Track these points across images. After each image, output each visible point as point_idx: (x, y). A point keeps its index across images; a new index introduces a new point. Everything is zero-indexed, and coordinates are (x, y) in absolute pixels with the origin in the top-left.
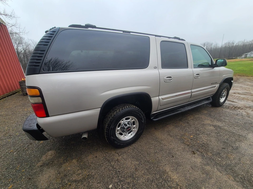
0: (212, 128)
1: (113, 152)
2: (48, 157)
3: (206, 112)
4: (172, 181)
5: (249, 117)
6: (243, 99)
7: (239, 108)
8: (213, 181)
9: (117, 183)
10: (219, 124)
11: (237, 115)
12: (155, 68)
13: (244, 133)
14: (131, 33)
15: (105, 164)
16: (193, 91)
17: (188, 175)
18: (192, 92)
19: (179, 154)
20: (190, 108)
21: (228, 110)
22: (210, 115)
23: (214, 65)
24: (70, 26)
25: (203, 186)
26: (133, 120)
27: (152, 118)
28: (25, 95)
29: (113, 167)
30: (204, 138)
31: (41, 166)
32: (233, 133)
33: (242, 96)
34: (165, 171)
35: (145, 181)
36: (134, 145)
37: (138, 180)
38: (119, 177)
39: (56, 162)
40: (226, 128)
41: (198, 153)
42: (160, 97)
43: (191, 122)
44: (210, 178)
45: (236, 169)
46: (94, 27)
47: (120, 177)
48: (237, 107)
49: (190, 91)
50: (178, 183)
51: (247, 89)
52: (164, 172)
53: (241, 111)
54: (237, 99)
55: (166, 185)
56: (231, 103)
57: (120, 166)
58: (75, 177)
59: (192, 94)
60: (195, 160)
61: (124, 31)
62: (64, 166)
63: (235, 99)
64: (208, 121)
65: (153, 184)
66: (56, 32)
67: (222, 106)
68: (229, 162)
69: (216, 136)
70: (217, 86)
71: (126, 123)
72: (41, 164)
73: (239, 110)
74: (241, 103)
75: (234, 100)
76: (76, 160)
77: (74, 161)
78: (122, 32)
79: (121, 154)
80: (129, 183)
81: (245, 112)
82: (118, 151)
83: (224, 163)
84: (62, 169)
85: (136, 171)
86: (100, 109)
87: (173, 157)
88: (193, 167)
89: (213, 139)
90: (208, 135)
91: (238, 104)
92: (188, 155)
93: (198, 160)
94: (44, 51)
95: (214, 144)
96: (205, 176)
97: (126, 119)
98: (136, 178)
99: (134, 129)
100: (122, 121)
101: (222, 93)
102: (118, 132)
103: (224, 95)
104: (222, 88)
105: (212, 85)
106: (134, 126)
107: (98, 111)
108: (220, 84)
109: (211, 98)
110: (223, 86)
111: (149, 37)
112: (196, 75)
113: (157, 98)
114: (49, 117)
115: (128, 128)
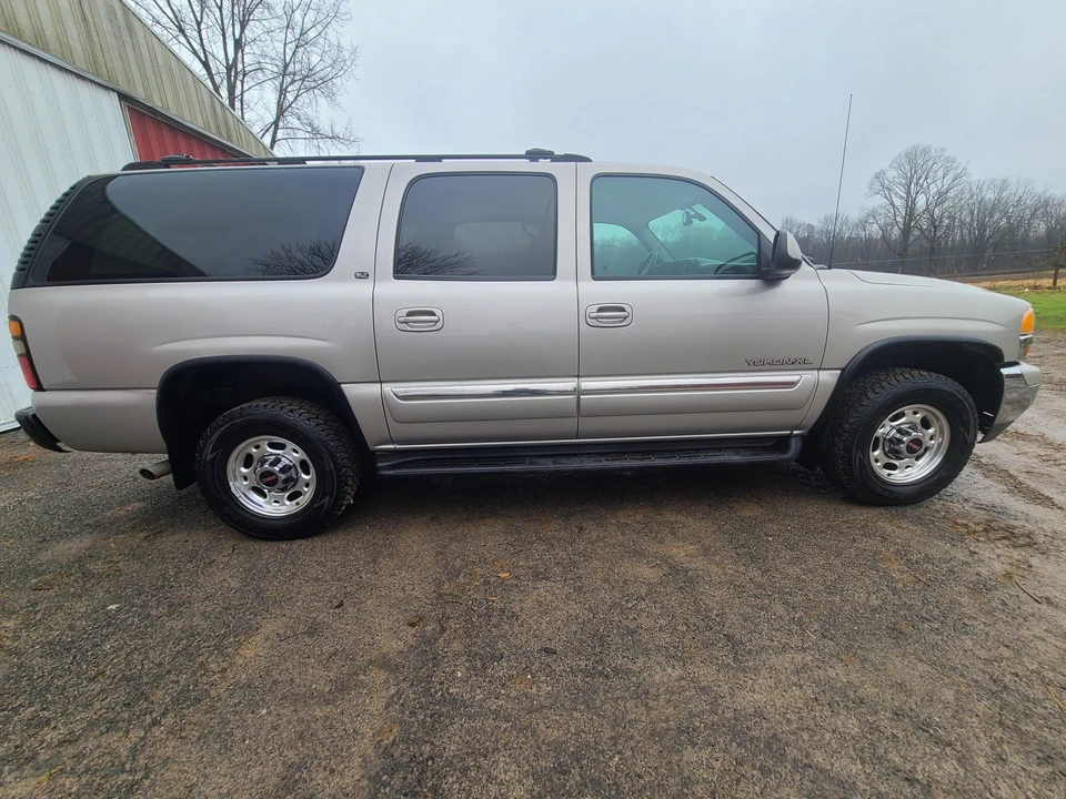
0: (650, 574)
2: (118, 513)
4: (229, 657)
9: (133, 606)
14: (309, 163)
16: (587, 384)
17: (287, 665)
18: (578, 392)
19: (370, 607)
24: (124, 169)
26: (297, 455)
39: (114, 526)
42: (387, 388)
48: (1008, 529)
49: (568, 382)
58: (96, 566)
59: (579, 398)
60: (384, 641)
70: (813, 377)
71: (268, 458)
72: (92, 522)
76: (148, 534)
77: (142, 535)
80: (147, 616)
84: (102, 543)
86: (156, 391)
92: (387, 622)
97: (272, 445)
99: (306, 490)
100: (254, 450)
101: (899, 431)
102: (245, 483)
103: (905, 439)
104: (875, 398)
105: (753, 367)
106: (304, 476)
107: (148, 398)
108: (843, 370)
109: (795, 446)
110: (884, 384)
111: (362, 169)
112: (600, 310)
113: (374, 389)
114: (44, 390)
115: (269, 473)
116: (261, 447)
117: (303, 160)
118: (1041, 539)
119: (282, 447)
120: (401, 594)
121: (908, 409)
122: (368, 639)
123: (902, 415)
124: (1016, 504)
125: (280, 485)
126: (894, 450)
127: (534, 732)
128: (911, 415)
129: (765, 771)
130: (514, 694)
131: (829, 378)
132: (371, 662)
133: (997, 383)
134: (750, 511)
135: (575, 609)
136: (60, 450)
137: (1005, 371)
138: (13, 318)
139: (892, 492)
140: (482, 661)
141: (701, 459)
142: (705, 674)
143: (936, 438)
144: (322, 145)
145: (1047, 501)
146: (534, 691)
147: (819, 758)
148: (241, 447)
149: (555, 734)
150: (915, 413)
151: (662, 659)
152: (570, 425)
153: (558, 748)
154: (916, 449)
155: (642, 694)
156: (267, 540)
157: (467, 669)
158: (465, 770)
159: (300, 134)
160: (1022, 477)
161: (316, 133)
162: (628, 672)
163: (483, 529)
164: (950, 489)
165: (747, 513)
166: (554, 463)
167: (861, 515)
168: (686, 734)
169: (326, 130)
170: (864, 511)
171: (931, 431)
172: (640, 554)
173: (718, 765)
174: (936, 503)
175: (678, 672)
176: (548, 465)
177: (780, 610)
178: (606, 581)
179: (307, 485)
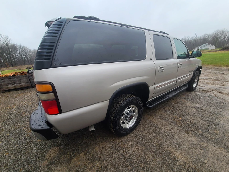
0: (193, 109)
1: (118, 141)
2: (52, 155)
3: (184, 96)
4: (180, 160)
5: (218, 98)
6: (208, 83)
7: (208, 91)
8: (211, 154)
10: (197, 105)
11: (208, 97)
12: (151, 59)
13: (219, 111)
15: (114, 153)
17: (190, 153)
18: (177, 80)
19: (177, 135)
20: (174, 94)
21: (200, 94)
22: (188, 98)
23: (191, 56)
24: (75, 17)
25: (205, 160)
26: (133, 109)
27: (147, 106)
28: (4, 93)
29: (123, 156)
30: (191, 119)
31: (48, 165)
32: (211, 112)
33: (206, 81)
34: (170, 151)
35: (157, 164)
37: (150, 164)
38: (131, 164)
39: (62, 159)
40: (204, 108)
41: (191, 132)
43: (176, 106)
44: (208, 152)
45: (224, 141)
46: (97, 19)
47: (133, 164)
48: (205, 90)
49: (175, 79)
50: (185, 161)
51: (207, 75)
52: (170, 153)
53: (210, 93)
54: (204, 84)
55: (176, 165)
56: (200, 87)
57: (129, 154)
59: (176, 82)
60: (191, 138)
63: (202, 83)
64: (189, 104)
65: (164, 165)
66: (64, 23)
67: (195, 90)
68: (217, 136)
69: (199, 116)
70: (192, 73)
71: (128, 112)
72: (47, 164)
73: (208, 93)
74: (207, 87)
75: (202, 85)
76: (84, 153)
77: (82, 155)
78: (121, 25)
79: (126, 142)
81: (213, 94)
82: (122, 139)
83: (214, 138)
84: (72, 165)
85: (145, 156)
86: (109, 100)
87: (172, 138)
88: (192, 145)
89: (198, 119)
90: (193, 115)
91: (205, 88)
92: (184, 135)
93: (193, 138)
94: (54, 43)
95: (201, 123)
96: (203, 151)
97: (128, 108)
99: (134, 117)
100: (125, 111)
105: (189, 73)
106: (134, 114)
107: (107, 103)
108: (194, 72)
109: (187, 84)
112: (180, 65)
113: (153, 87)
114: (62, 113)
141: (182, 89)
164: (197, 87)
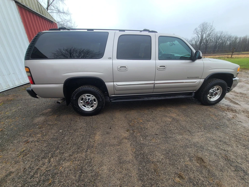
0: (169, 120)
2: (46, 111)
4: (94, 139)
7: (233, 110)
9: (65, 131)
10: (182, 118)
12: (110, 58)
15: (68, 121)
16: (156, 82)
17: (107, 140)
18: (154, 84)
19: (117, 128)
20: (155, 98)
26: (93, 98)
27: (111, 100)
29: (70, 124)
30: (149, 125)
31: (41, 114)
34: (96, 133)
36: (93, 117)
39: (48, 114)
41: (131, 131)
42: (115, 83)
43: (156, 112)
44: (119, 146)
45: (146, 148)
47: (69, 129)
48: (231, 109)
50: (96, 141)
55: (88, 140)
57: (74, 124)
58: (50, 123)
59: (154, 85)
60: (123, 134)
61: (88, 30)
62: (49, 117)
64: (173, 115)
68: (147, 143)
69: (163, 126)
70: (199, 80)
73: (229, 112)
74: (244, 107)
77: (56, 116)
79: (81, 119)
80: (70, 132)
84: (47, 118)
86: (63, 84)
87: (110, 128)
88: (116, 137)
92: (122, 131)
93: (125, 135)
95: (153, 130)
96: (117, 143)
97: (87, 96)
98: (76, 132)
99: (95, 105)
100: (84, 97)
101: (213, 91)
102: (81, 104)
103: (214, 92)
104: (210, 84)
105: (189, 79)
106: (94, 102)
107: (62, 86)
108: (205, 79)
109: (193, 94)
110: (212, 82)
111: (108, 33)
112: (160, 67)
113: (112, 83)
114: (35, 84)
115: (87, 102)
116: (85, 96)
117: (93, 30)
118: (237, 111)
119: (90, 96)
120: (122, 126)
121: (215, 87)
122: (120, 134)
123: (214, 88)
124: (232, 105)
125: (90, 104)
126: (212, 95)
127: (160, 148)
128: (216, 88)
129: (202, 151)
130: (153, 142)
131: (202, 81)
132: (123, 138)
133: (232, 81)
134: (184, 107)
135: (158, 127)
136: (37, 98)
137: (233, 79)
138: (26, 67)
139: (211, 103)
140: (145, 137)
141: (176, 97)
142: (187, 137)
143: (220, 92)
144: (61, 15)
145: (237, 104)
146: (157, 141)
147: (209, 148)
148: (81, 96)
149: (164, 148)
150: (216, 87)
151: (178, 135)
152: (152, 91)
153: (165, 150)
154: (216, 94)
155: (176, 140)
156: (86, 116)
157: (143, 138)
158: (151, 155)
159: (55, 11)
160: (232, 99)
161: (59, 11)
162: (172, 137)
163: (132, 112)
164: (221, 102)
165: (183, 108)
166: (148, 98)
167: (205, 107)
168: (186, 146)
169: (61, 10)
170: (205, 106)
171: (219, 91)
172: (166, 116)
173: (193, 150)
174: (218, 105)
175: (181, 137)
176: (146, 99)
177: (196, 125)
178: (162, 121)
179: (95, 104)
